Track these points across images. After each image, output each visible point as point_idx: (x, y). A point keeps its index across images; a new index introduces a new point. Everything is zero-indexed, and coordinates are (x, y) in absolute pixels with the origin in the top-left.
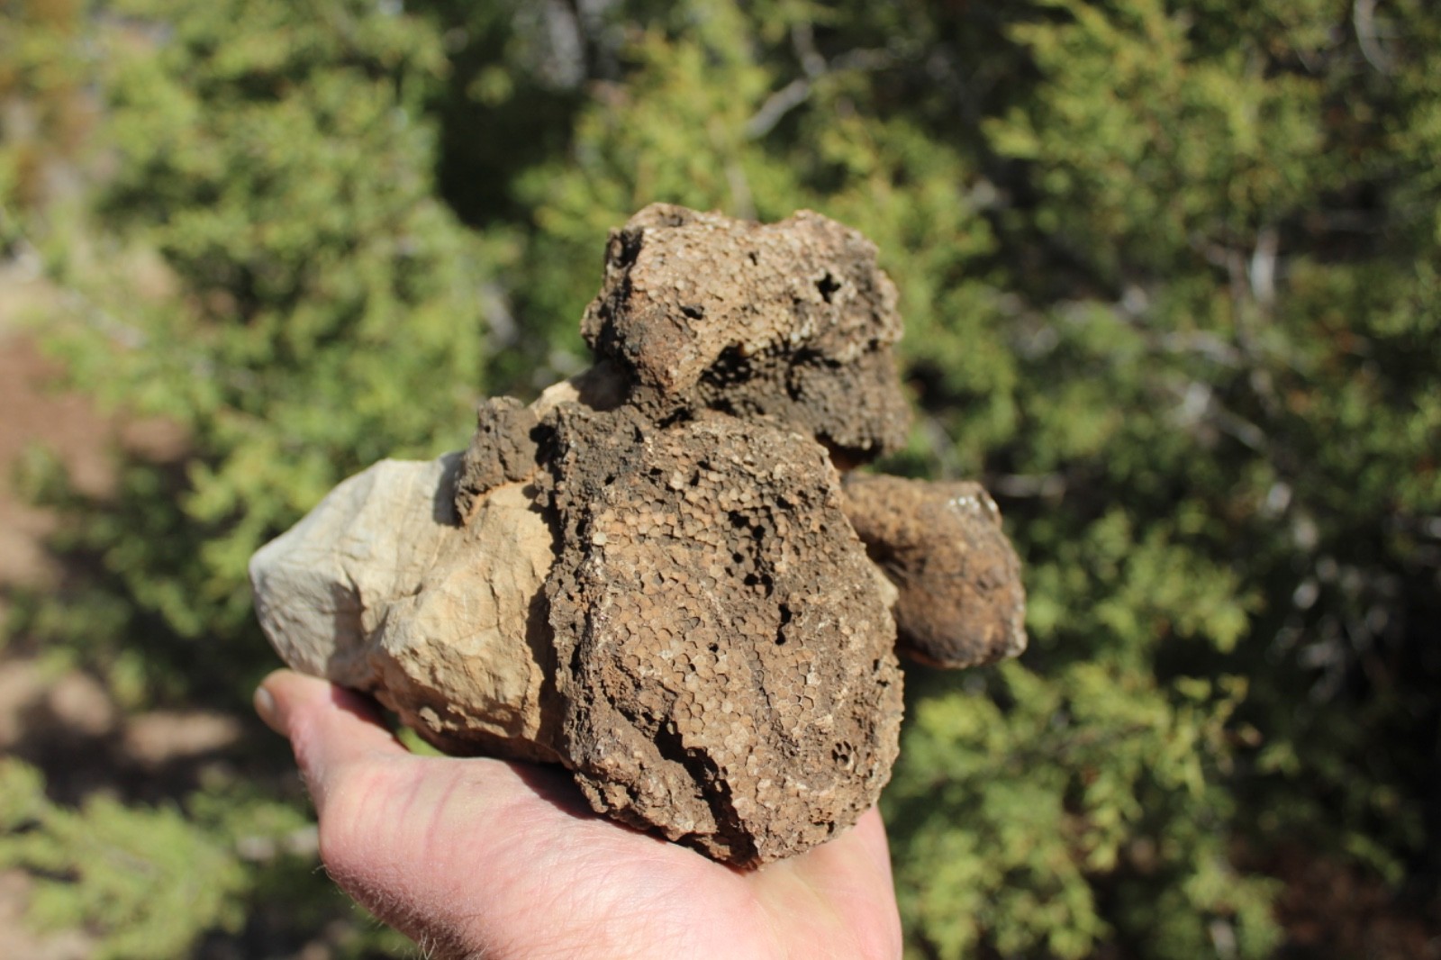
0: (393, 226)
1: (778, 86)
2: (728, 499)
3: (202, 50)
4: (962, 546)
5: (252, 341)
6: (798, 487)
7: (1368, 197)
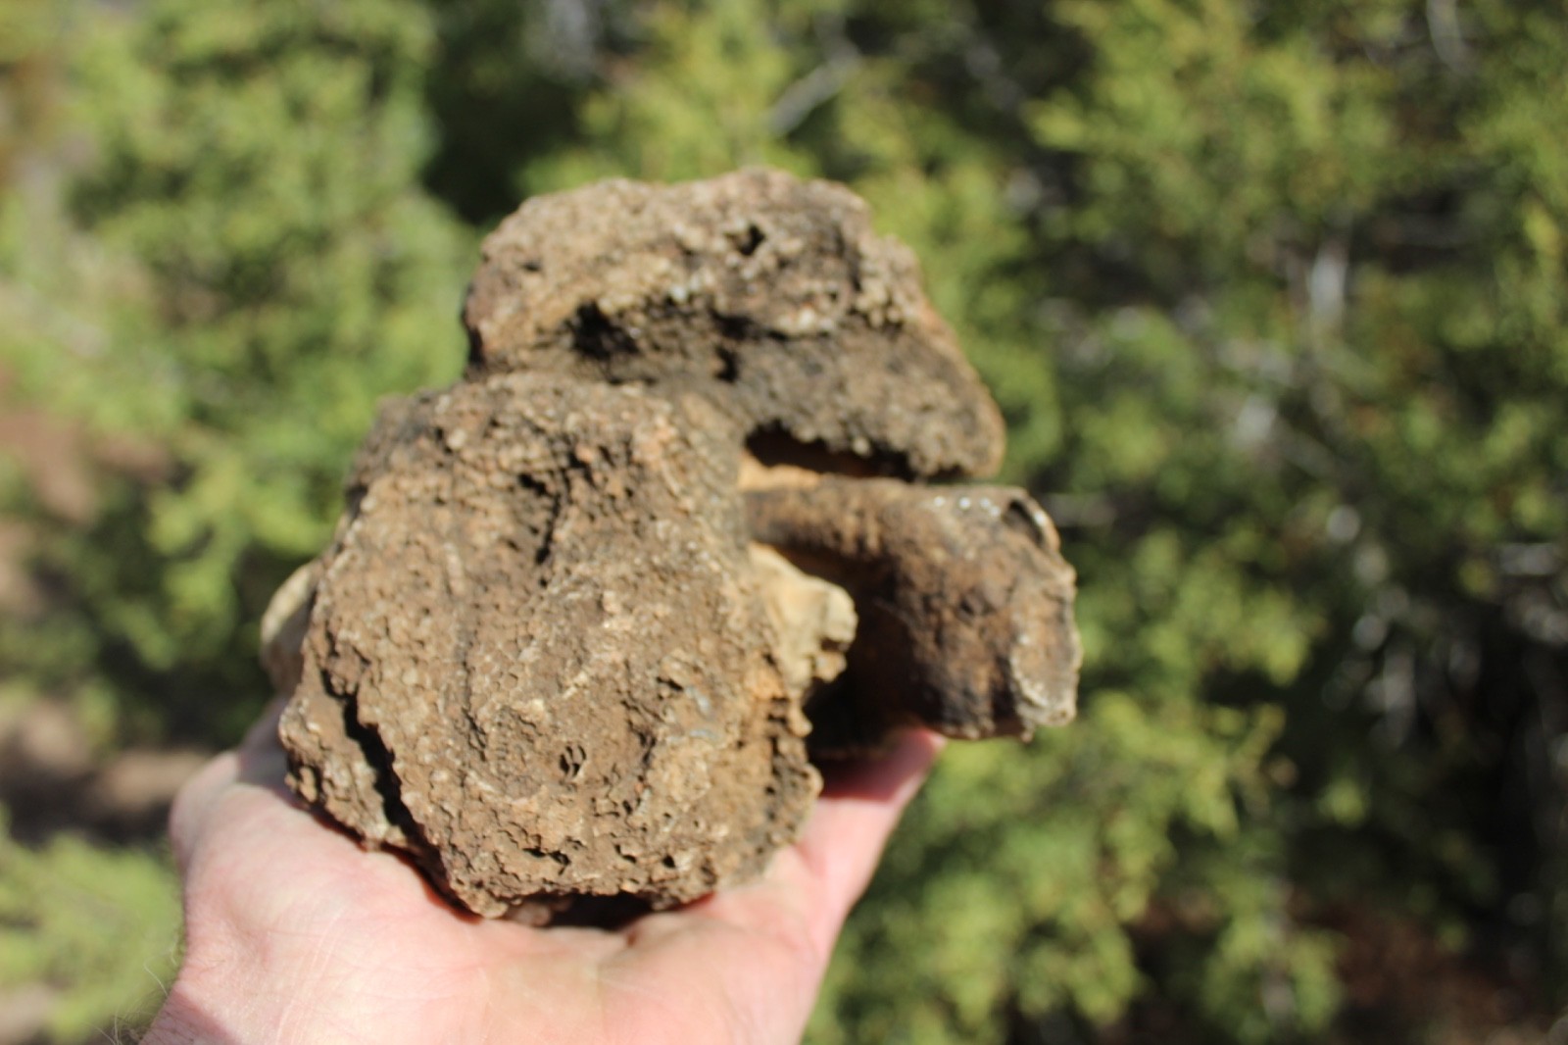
0: (369, 217)
1: (799, 74)
2: (513, 456)
3: (168, 28)
4: (938, 555)
5: (222, 345)
6: (597, 441)
7: (1442, 203)
